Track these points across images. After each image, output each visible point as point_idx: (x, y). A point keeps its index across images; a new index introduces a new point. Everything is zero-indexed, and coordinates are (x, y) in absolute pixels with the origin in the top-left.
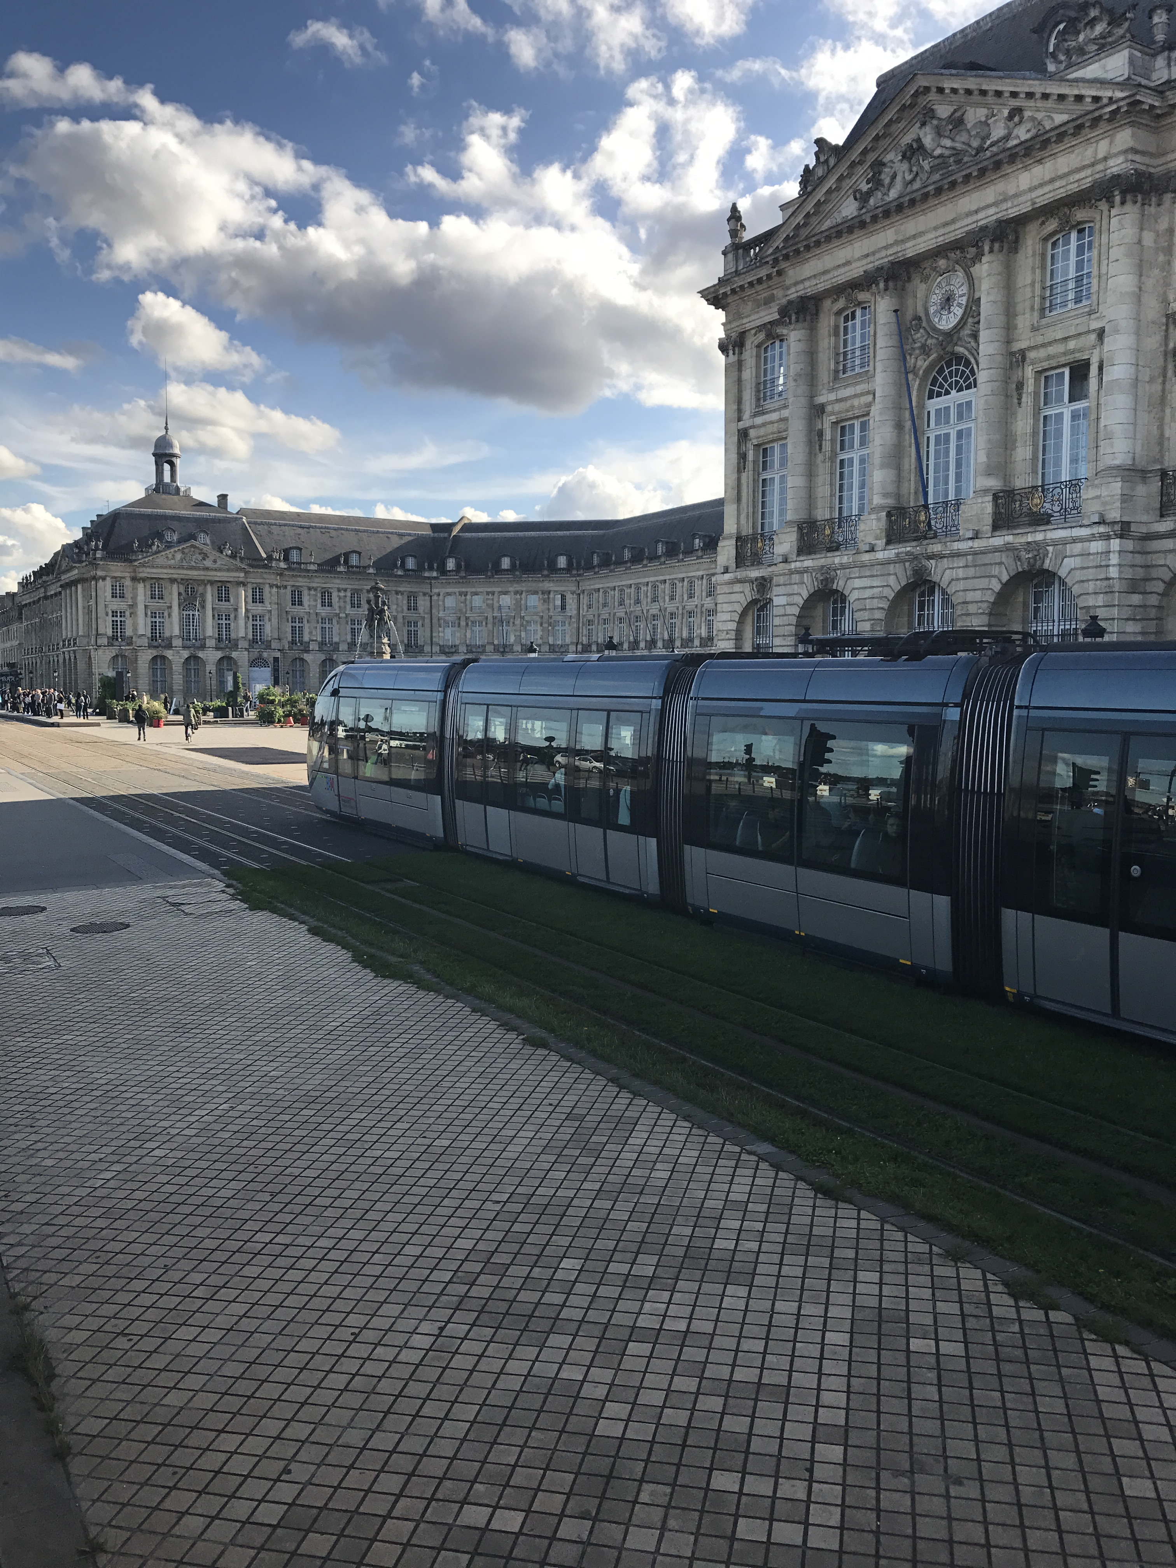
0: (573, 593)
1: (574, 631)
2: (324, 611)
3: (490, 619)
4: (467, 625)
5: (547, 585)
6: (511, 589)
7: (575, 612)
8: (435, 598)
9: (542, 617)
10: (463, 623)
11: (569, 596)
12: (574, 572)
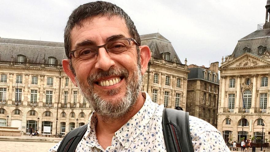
0: (56, 77)
1: (57, 97)
5: (43, 73)
7: (57, 87)
11: (55, 79)
12: (58, 67)
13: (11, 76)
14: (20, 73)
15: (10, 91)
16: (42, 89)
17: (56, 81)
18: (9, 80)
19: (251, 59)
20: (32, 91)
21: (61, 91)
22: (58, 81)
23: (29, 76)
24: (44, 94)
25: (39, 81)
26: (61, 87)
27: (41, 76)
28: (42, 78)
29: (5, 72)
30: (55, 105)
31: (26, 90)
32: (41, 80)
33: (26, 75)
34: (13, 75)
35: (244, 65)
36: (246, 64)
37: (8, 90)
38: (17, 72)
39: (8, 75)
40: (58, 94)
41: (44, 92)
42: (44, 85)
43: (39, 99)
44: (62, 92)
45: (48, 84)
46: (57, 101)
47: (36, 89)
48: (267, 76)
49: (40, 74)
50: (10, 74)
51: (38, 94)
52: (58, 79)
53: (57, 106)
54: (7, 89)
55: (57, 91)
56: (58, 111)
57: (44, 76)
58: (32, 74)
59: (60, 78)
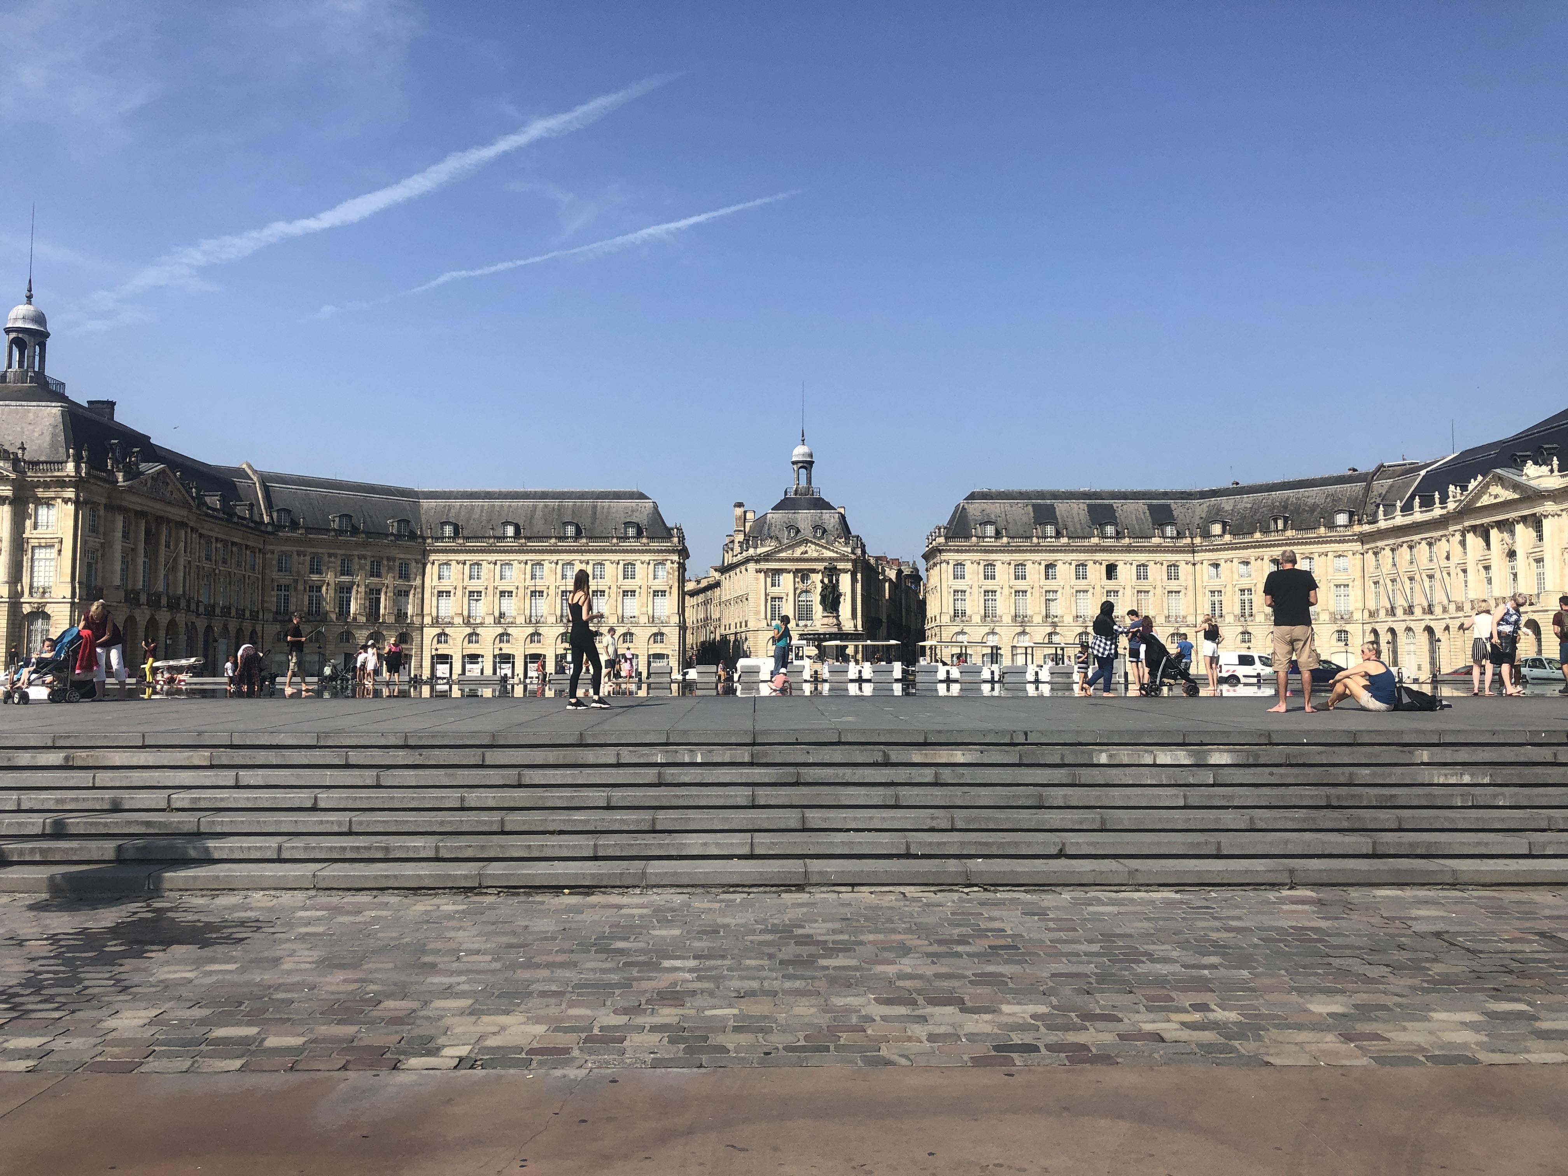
0: (416, 562)
1: (419, 602)
2: (207, 565)
3: (332, 585)
4: (305, 588)
6: (356, 553)
7: (420, 582)
8: (268, 556)
9: (387, 585)
10: (300, 587)
11: (413, 565)
13: (332, 559)
14: (349, 552)
15: (331, 592)
16: (391, 586)
17: (415, 571)
18: (329, 568)
19: (813, 546)
20: (372, 591)
21: (428, 591)
22: (421, 570)
23: (365, 559)
24: (395, 597)
25: (383, 570)
26: (427, 583)
27: (389, 559)
28: (391, 564)
29: (320, 551)
30: (418, 620)
31: (363, 589)
32: (389, 568)
33: (360, 557)
34: (336, 557)
35: (802, 553)
36: (806, 552)
37: (327, 589)
38: (343, 552)
39: (326, 559)
40: (420, 596)
42: (394, 577)
43: (386, 608)
44: (433, 593)
45: (400, 577)
46: (420, 612)
47: (380, 586)
49: (387, 555)
50: (330, 555)
52: (420, 565)
53: (422, 621)
54: (324, 588)
55: (418, 590)
57: (394, 559)
58: (373, 557)
59: (424, 564)
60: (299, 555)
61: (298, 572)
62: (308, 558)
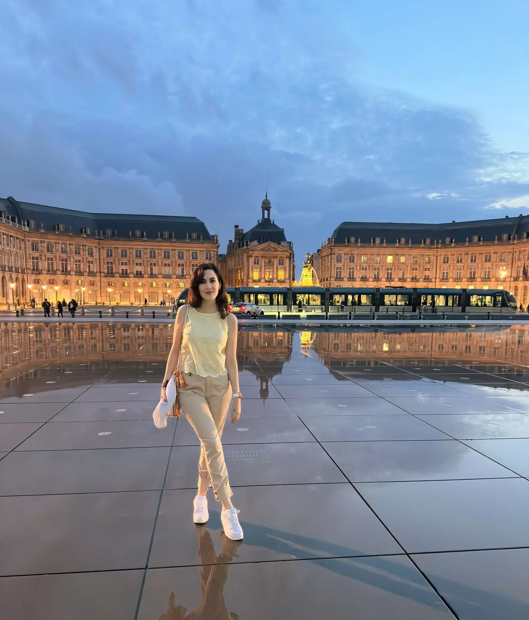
0: (96, 247)
1: (98, 266)
3: (58, 257)
4: (45, 259)
6: (68, 242)
7: (98, 257)
8: (27, 243)
9: (83, 258)
10: (43, 258)
11: (94, 249)
13: (57, 245)
14: (64, 242)
15: (58, 260)
16: (85, 259)
17: (95, 252)
18: (56, 249)
19: (273, 246)
20: (76, 260)
21: (102, 261)
22: (98, 252)
23: (72, 245)
24: (87, 264)
25: (81, 251)
26: (101, 258)
27: (83, 246)
28: (84, 248)
30: (98, 274)
31: (72, 259)
32: (84, 250)
34: (59, 244)
37: (56, 260)
38: (62, 242)
39: (54, 245)
40: (98, 263)
41: (87, 261)
42: (86, 254)
43: (83, 269)
44: (104, 262)
45: (89, 254)
46: (98, 271)
47: (80, 258)
48: (283, 258)
51: (82, 264)
52: (97, 249)
53: (99, 275)
54: (54, 259)
55: (97, 261)
56: (101, 280)
57: (86, 246)
58: (76, 244)
59: (99, 249)
60: (41, 242)
61: (41, 251)
62: (46, 244)
